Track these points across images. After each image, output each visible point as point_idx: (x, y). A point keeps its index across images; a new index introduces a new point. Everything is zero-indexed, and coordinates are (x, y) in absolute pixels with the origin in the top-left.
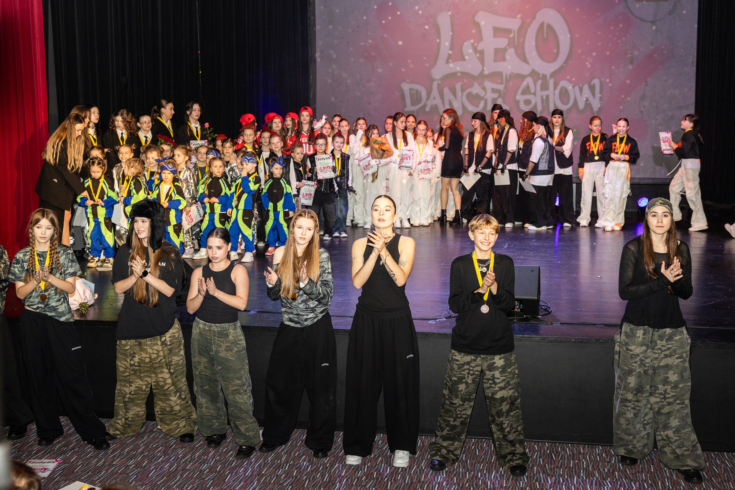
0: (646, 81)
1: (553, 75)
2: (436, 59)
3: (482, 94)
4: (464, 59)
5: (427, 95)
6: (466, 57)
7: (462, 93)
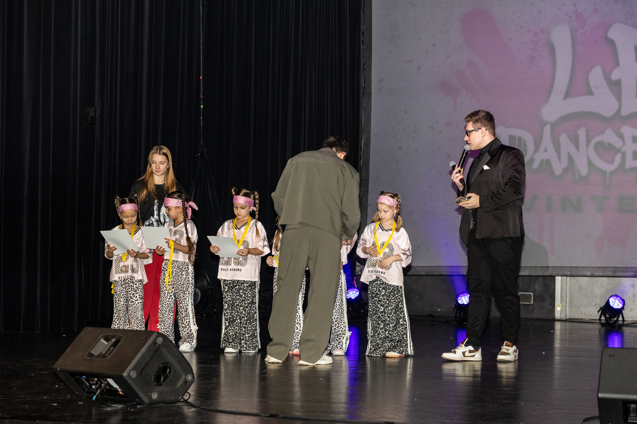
2: (550, 93)
3: (618, 144)
4: (591, 93)
5: (535, 144)
6: (593, 90)
7: (588, 142)
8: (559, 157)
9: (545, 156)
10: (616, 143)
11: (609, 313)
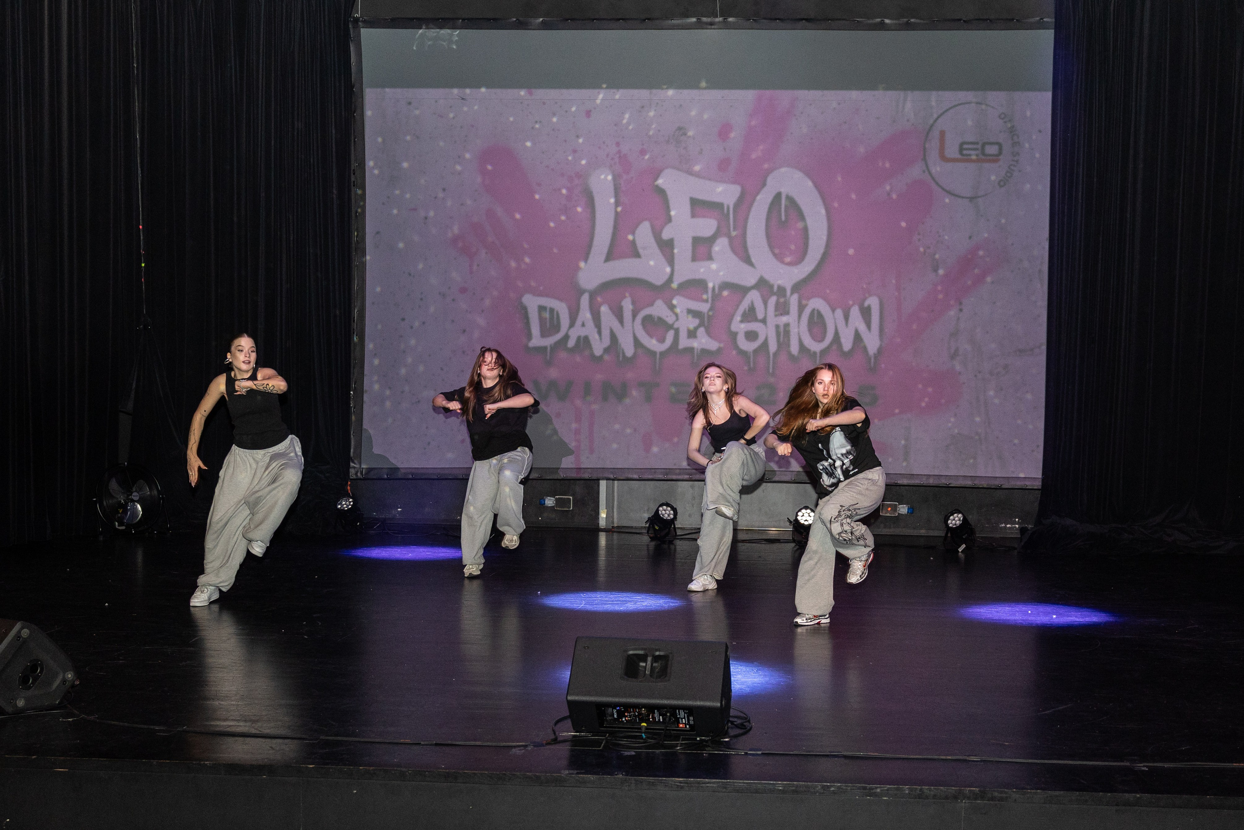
0: (961, 304)
1: (796, 288)
2: (588, 254)
3: (670, 319)
4: (637, 255)
5: (570, 318)
6: (641, 251)
7: (634, 316)
8: (600, 333)
9: (582, 332)
10: (667, 317)
11: (659, 524)
